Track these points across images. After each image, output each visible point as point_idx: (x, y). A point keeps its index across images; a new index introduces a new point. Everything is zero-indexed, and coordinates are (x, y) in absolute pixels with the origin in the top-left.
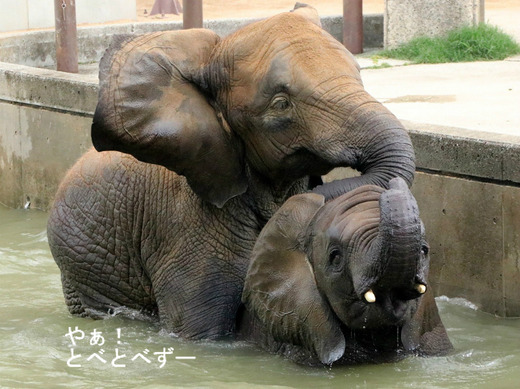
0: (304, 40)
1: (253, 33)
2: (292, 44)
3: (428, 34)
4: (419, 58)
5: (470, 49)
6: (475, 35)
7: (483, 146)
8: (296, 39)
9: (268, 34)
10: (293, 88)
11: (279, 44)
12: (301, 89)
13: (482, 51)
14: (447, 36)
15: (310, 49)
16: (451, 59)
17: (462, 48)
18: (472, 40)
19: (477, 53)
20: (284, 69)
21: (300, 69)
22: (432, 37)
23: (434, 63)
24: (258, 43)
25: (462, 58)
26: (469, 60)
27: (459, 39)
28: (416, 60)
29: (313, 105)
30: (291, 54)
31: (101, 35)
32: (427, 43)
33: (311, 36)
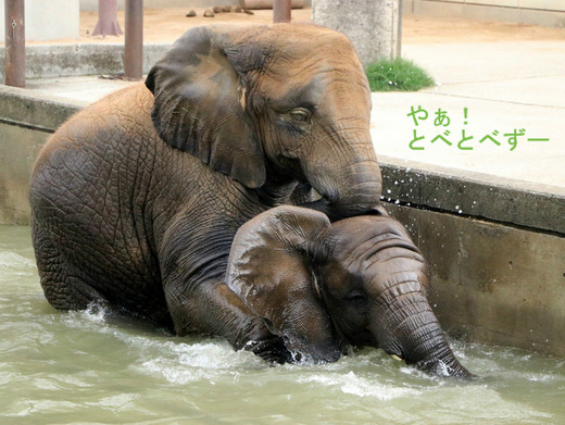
0: (345, 71)
1: (306, 40)
2: (335, 70)
6: (393, 67)
8: (339, 67)
9: (319, 49)
12: (326, 116)
13: (398, 82)
14: (367, 67)
15: (346, 81)
17: (380, 79)
18: (389, 72)
21: (332, 96)
24: (307, 53)
25: (380, 88)
26: (386, 91)
27: (377, 70)
29: (329, 134)
30: (330, 79)
31: (47, 53)
33: (352, 68)
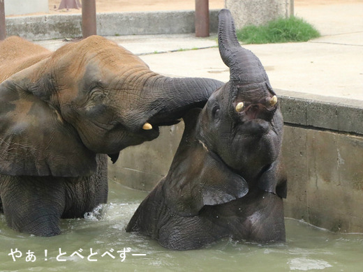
0: (106, 51)
2: (98, 53)
3: (255, 24)
4: (249, 40)
5: (284, 34)
6: (288, 24)
7: (293, 101)
8: (101, 50)
9: (81, 50)
10: (105, 82)
11: (89, 55)
13: (292, 35)
14: (268, 25)
16: (270, 41)
17: (278, 33)
18: (285, 28)
19: (289, 37)
20: (95, 70)
21: (106, 69)
22: (257, 25)
23: (259, 43)
25: (278, 40)
26: (283, 42)
27: (276, 27)
28: (246, 42)
30: (99, 60)
31: (23, 23)
32: (254, 29)
